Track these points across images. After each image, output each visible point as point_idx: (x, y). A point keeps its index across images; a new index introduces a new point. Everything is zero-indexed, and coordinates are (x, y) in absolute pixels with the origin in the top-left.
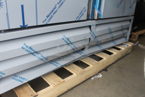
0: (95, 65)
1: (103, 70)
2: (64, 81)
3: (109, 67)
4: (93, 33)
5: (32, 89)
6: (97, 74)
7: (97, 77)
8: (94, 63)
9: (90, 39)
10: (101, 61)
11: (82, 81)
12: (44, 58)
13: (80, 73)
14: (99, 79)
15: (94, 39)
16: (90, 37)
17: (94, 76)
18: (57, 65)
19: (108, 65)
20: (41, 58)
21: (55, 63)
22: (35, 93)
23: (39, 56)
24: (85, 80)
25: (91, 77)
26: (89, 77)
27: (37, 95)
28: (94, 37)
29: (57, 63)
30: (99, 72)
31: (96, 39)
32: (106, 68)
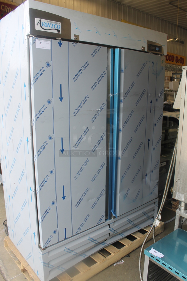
0: (115, 253)
1: (126, 256)
2: (90, 269)
3: (133, 253)
4: (112, 229)
5: (69, 275)
6: (119, 260)
7: (120, 263)
8: (115, 252)
9: (110, 233)
10: (122, 249)
11: (105, 268)
12: (76, 253)
13: (102, 261)
14: (120, 265)
15: (114, 232)
16: (110, 232)
17: (116, 262)
18: (85, 256)
19: (130, 251)
20: (75, 253)
21: (83, 255)
22: (71, 278)
23: (73, 253)
24: (107, 266)
25: (114, 264)
26: (111, 264)
27: (72, 280)
28: (113, 231)
29: (85, 255)
30: (122, 258)
31: (115, 232)
32: (129, 254)
